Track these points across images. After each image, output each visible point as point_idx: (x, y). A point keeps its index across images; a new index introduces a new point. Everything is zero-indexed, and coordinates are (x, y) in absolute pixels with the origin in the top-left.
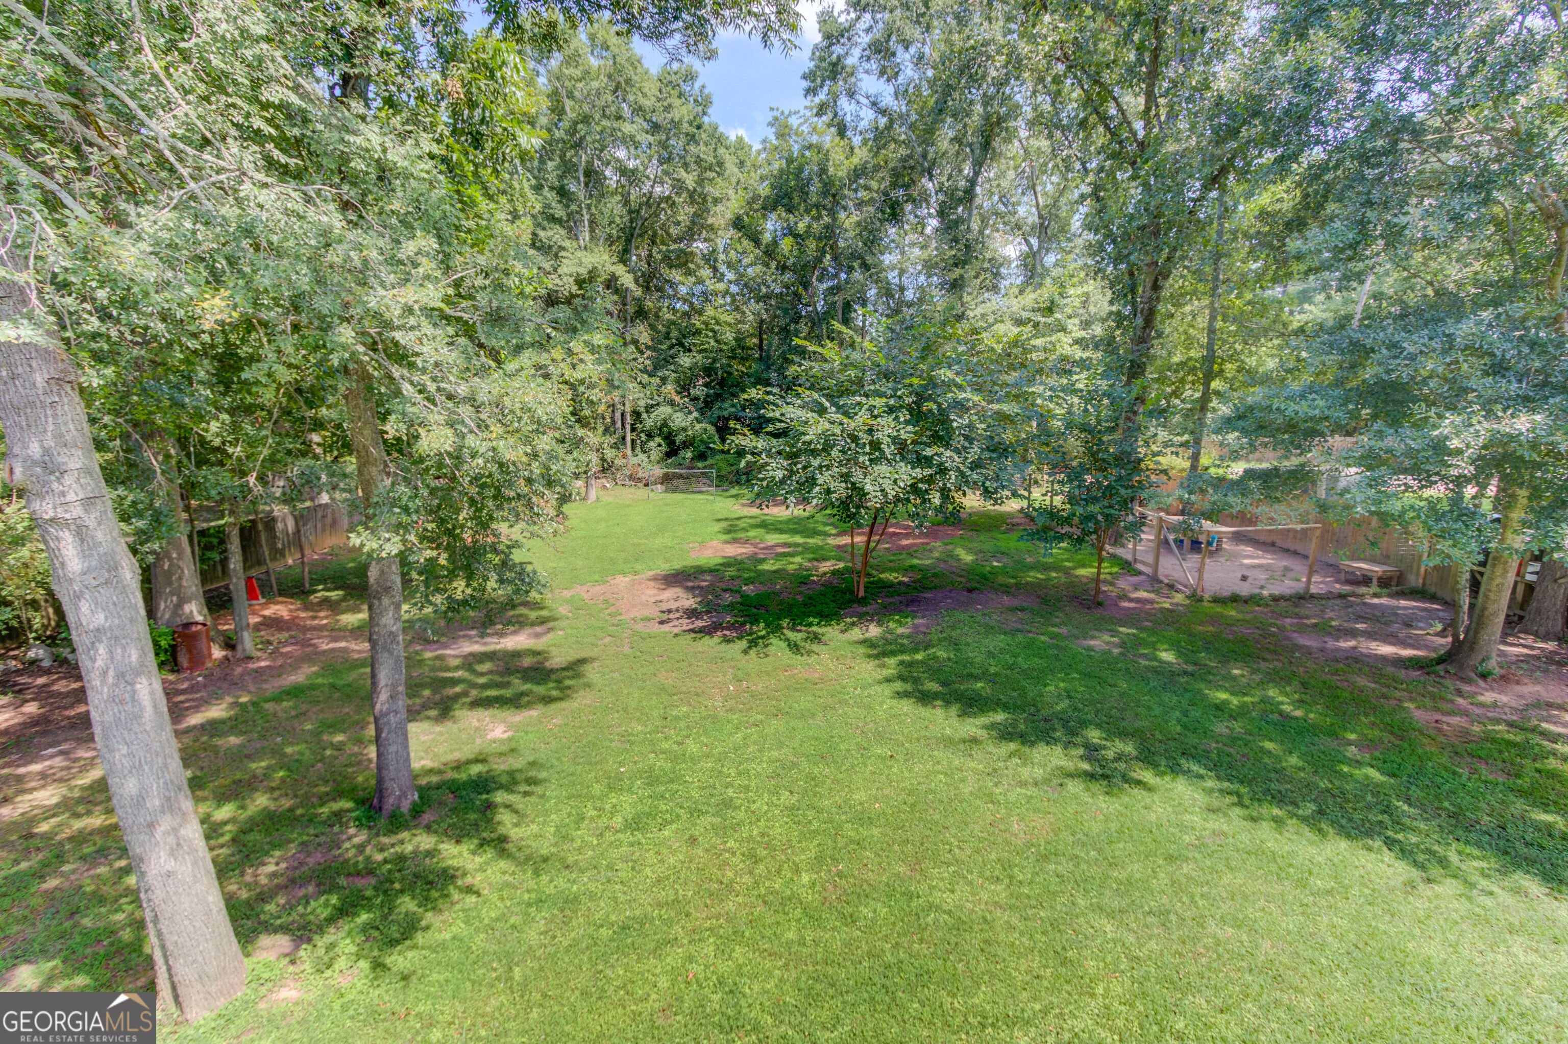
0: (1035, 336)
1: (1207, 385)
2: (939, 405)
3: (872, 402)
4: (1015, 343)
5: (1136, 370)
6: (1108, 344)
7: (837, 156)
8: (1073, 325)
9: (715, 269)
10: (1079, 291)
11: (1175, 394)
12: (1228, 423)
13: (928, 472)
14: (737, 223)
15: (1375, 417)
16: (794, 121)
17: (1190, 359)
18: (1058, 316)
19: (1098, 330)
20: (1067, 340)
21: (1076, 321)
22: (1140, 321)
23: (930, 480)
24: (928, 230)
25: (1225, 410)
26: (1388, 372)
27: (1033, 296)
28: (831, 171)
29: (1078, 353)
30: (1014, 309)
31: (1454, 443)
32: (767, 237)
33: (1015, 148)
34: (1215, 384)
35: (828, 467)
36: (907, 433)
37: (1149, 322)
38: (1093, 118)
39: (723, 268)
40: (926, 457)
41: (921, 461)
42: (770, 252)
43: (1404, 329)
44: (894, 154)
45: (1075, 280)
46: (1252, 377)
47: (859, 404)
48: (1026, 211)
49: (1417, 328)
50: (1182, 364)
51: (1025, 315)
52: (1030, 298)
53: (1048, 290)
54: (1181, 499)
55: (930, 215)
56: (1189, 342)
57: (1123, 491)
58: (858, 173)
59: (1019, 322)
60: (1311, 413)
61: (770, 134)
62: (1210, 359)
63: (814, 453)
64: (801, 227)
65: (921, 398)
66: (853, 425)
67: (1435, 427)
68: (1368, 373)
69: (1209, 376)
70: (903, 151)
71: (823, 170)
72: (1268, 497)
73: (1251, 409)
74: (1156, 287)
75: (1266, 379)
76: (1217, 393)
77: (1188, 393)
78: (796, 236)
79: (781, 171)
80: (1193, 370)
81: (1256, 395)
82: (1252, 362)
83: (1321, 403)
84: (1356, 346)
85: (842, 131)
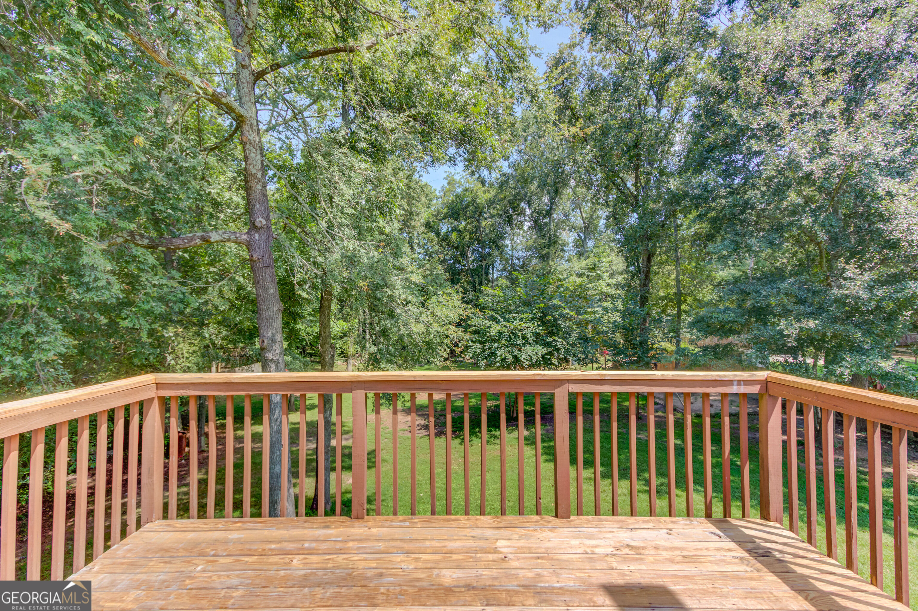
0: (590, 283)
1: (679, 307)
2: (553, 316)
3: (522, 316)
4: (580, 286)
5: (644, 300)
6: (627, 287)
7: (480, 193)
8: (606, 276)
9: (412, 247)
10: (608, 259)
11: (663, 312)
12: (692, 325)
13: (550, 350)
14: (428, 225)
15: (756, 321)
16: (457, 177)
17: (669, 294)
18: (598, 272)
19: (620, 279)
20: (603, 284)
21: (608, 274)
22: (643, 276)
23: (550, 353)
24: (526, 228)
25: (690, 319)
26: (757, 303)
27: (585, 262)
28: (479, 201)
29: (611, 291)
30: (576, 268)
31: (786, 332)
32: (443, 231)
33: (569, 191)
34: (683, 307)
35: (501, 348)
36: (540, 330)
37: (647, 276)
38: (611, 185)
39: (415, 247)
40: (548, 343)
41: (547, 345)
42: (445, 239)
43: (761, 284)
44: (509, 193)
45: (605, 254)
46: (701, 304)
47: (514, 317)
48: (577, 220)
49: (766, 284)
50: (665, 297)
51: (581, 271)
52: (584, 263)
53: (592, 260)
54: (676, 359)
55: (526, 220)
56: (667, 286)
57: (646, 359)
58: (491, 202)
59: (580, 275)
60: (729, 319)
61: (445, 183)
62: (679, 294)
63: (494, 341)
64: (461, 227)
65: (545, 315)
66: (512, 326)
67: (778, 325)
68: (748, 304)
69: (679, 304)
70: (514, 192)
71: (474, 201)
72: (716, 358)
73: (703, 318)
74: (649, 260)
75: (707, 304)
76: (685, 311)
77: (669, 311)
78: (459, 231)
79: (453, 201)
80: (671, 300)
81: (703, 312)
82: (700, 296)
83: (733, 315)
84: (743, 292)
85: (483, 183)
